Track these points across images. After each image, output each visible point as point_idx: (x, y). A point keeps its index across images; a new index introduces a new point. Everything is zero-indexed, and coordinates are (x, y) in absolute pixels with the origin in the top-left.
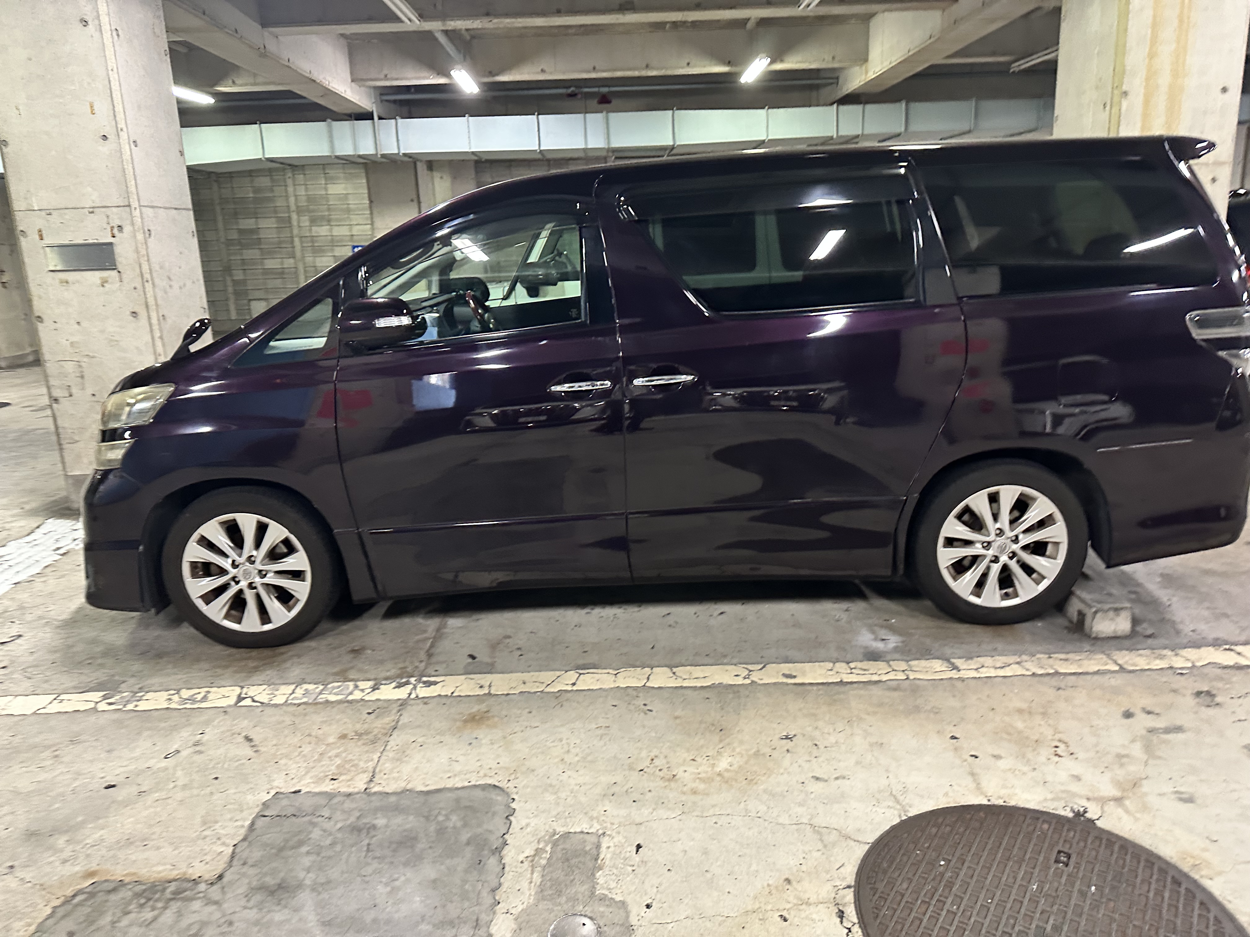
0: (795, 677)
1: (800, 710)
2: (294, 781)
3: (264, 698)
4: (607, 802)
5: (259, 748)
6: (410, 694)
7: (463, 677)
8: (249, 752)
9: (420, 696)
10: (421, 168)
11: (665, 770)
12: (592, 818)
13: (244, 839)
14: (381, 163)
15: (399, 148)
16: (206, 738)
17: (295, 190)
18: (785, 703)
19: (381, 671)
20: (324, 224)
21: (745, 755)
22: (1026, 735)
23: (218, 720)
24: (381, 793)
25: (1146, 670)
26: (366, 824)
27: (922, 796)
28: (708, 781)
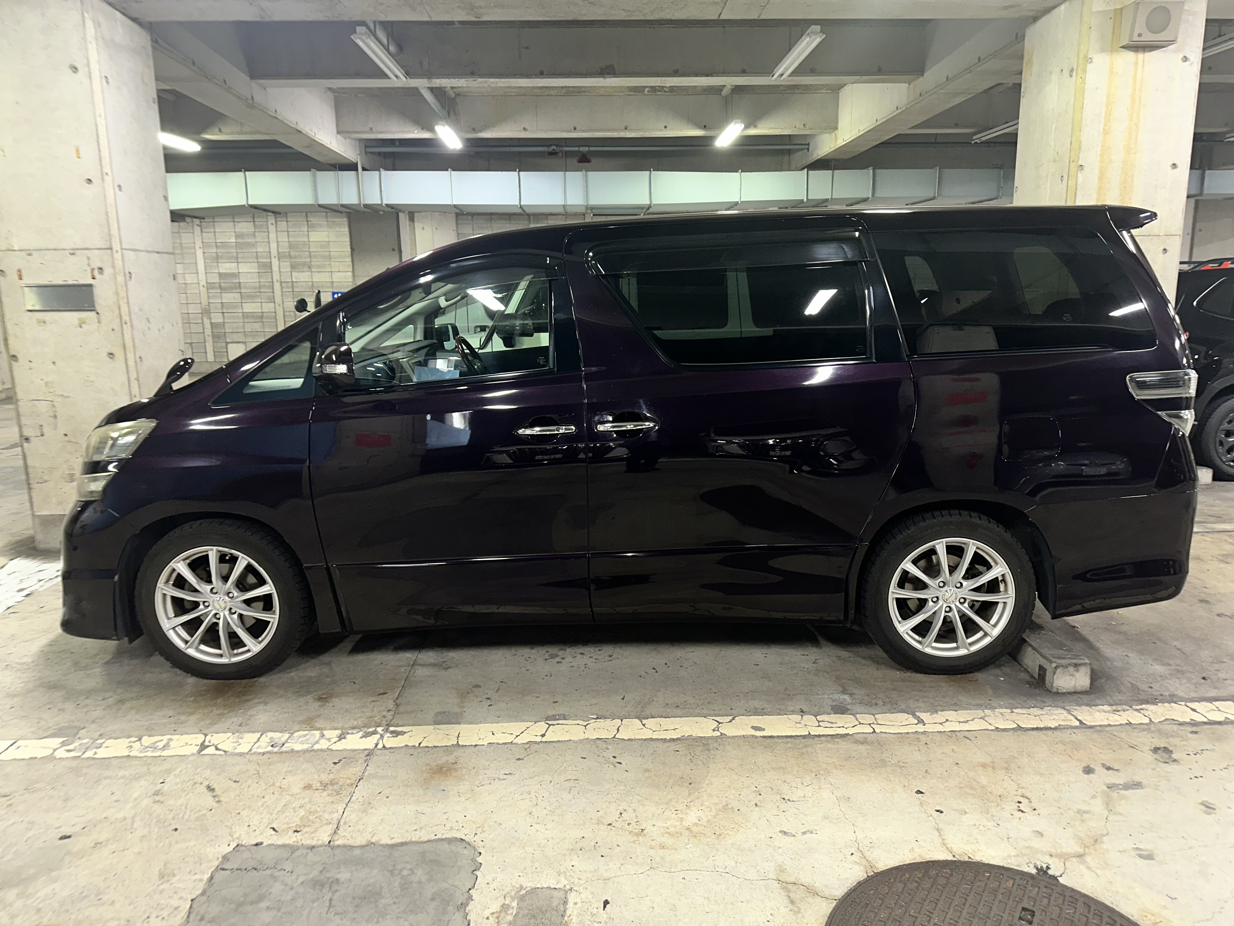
0: (763, 730)
1: (769, 763)
2: (256, 832)
3: (227, 746)
4: (574, 857)
5: (221, 799)
6: (377, 745)
7: (432, 727)
8: (210, 801)
9: (387, 746)
10: (403, 219)
11: (633, 824)
12: (559, 874)
13: (203, 894)
14: (364, 212)
15: (382, 199)
16: (166, 787)
17: (277, 236)
18: (754, 756)
19: (349, 719)
20: (305, 269)
21: (714, 810)
22: (989, 790)
23: (179, 769)
24: (345, 846)
25: (1105, 726)
26: (328, 878)
27: (889, 852)
28: (678, 835)
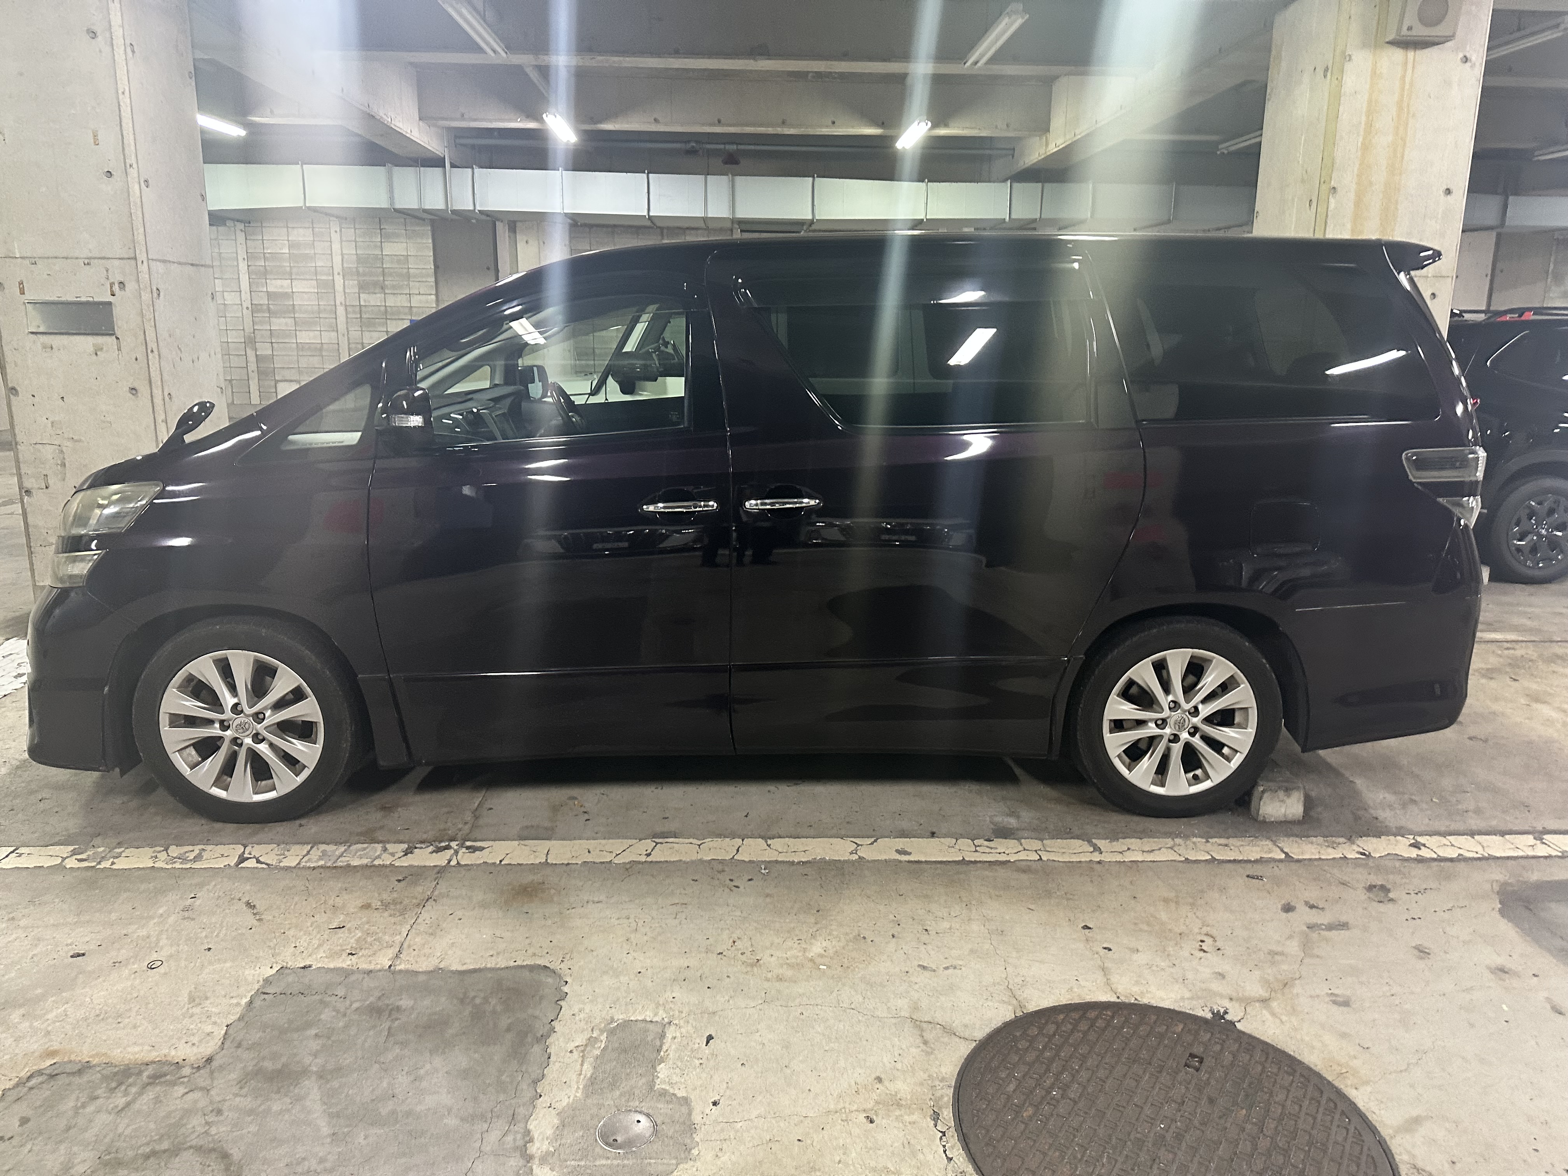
0: (910, 854)
1: (912, 890)
2: (304, 955)
3: (271, 859)
4: (676, 988)
5: (263, 917)
6: (449, 861)
7: (516, 843)
8: (251, 920)
9: (463, 863)
10: (502, 230)
11: (748, 954)
12: (658, 1005)
13: (239, 1019)
14: (452, 220)
15: (474, 204)
16: (198, 902)
17: (341, 249)
18: (896, 882)
19: (418, 832)
20: (377, 291)
21: (843, 939)
22: (1169, 927)
23: (214, 883)
24: (407, 972)
25: (1316, 859)
26: (388, 1005)
27: (1043, 991)
28: (798, 966)
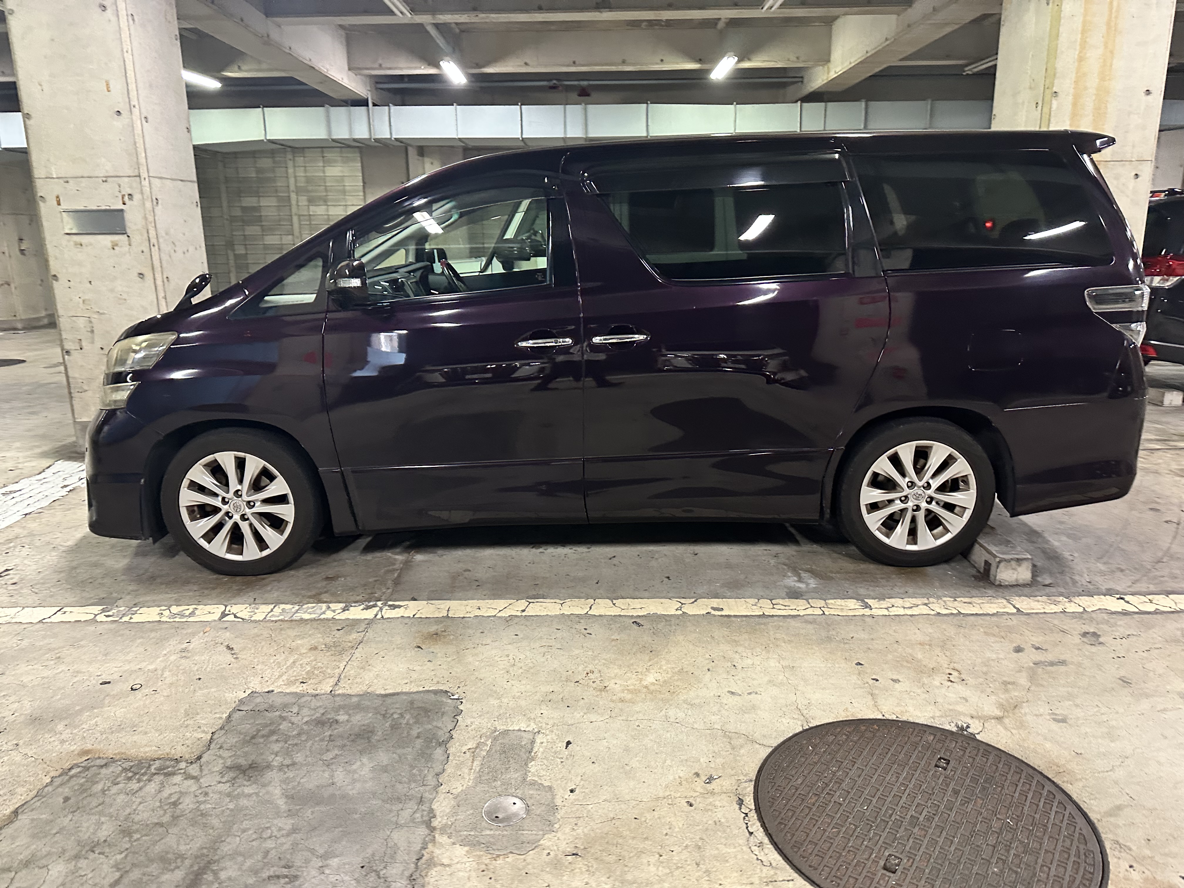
0: (722, 610)
1: (724, 637)
2: (268, 683)
3: (245, 615)
4: (544, 707)
5: (239, 656)
6: (376, 615)
7: (426, 602)
8: (229, 658)
9: (385, 617)
10: (412, 152)
11: (598, 682)
12: (529, 719)
13: (221, 729)
14: (375, 147)
15: (391, 134)
16: (192, 646)
17: (295, 172)
18: (711, 631)
19: (353, 595)
20: (321, 204)
21: (670, 672)
22: (924, 663)
23: (204, 632)
24: (343, 695)
25: (1041, 613)
26: (329, 719)
27: (824, 711)
28: (635, 692)
